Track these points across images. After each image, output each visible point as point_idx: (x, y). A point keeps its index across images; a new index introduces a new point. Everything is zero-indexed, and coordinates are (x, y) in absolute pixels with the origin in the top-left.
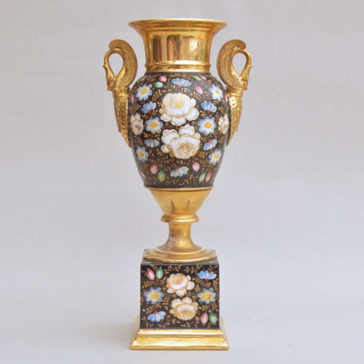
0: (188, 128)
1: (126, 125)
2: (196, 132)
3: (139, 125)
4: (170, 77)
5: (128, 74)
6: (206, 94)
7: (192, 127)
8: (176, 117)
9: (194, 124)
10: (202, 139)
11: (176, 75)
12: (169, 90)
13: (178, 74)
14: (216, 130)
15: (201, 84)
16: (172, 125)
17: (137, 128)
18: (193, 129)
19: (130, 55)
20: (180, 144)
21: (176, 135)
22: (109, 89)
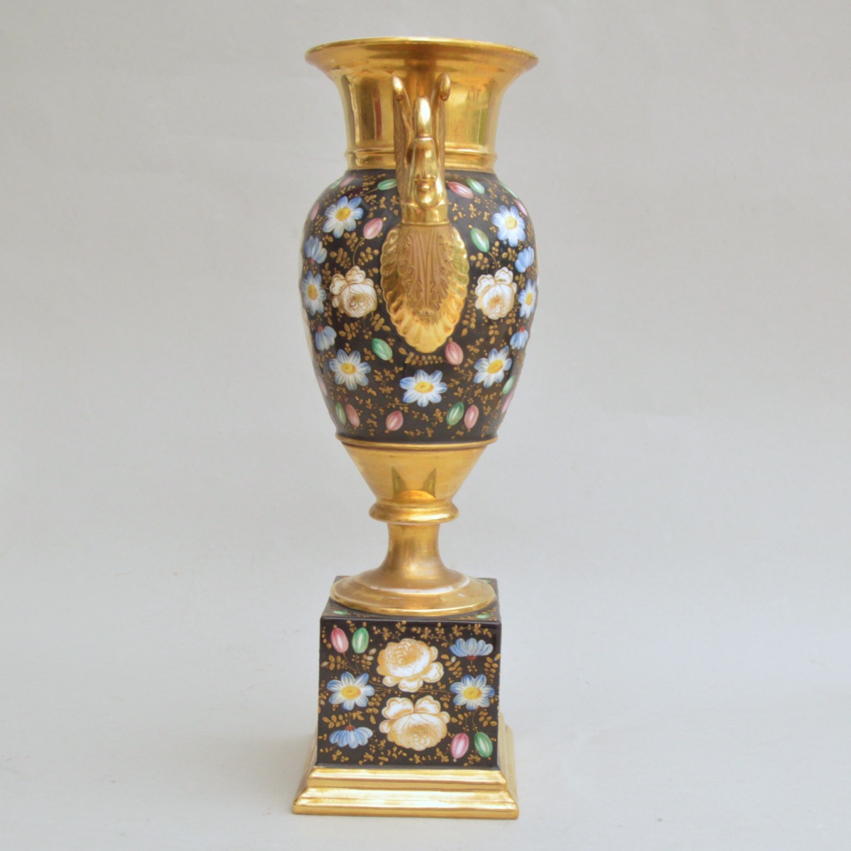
6: (317, 220)
14: (327, 304)
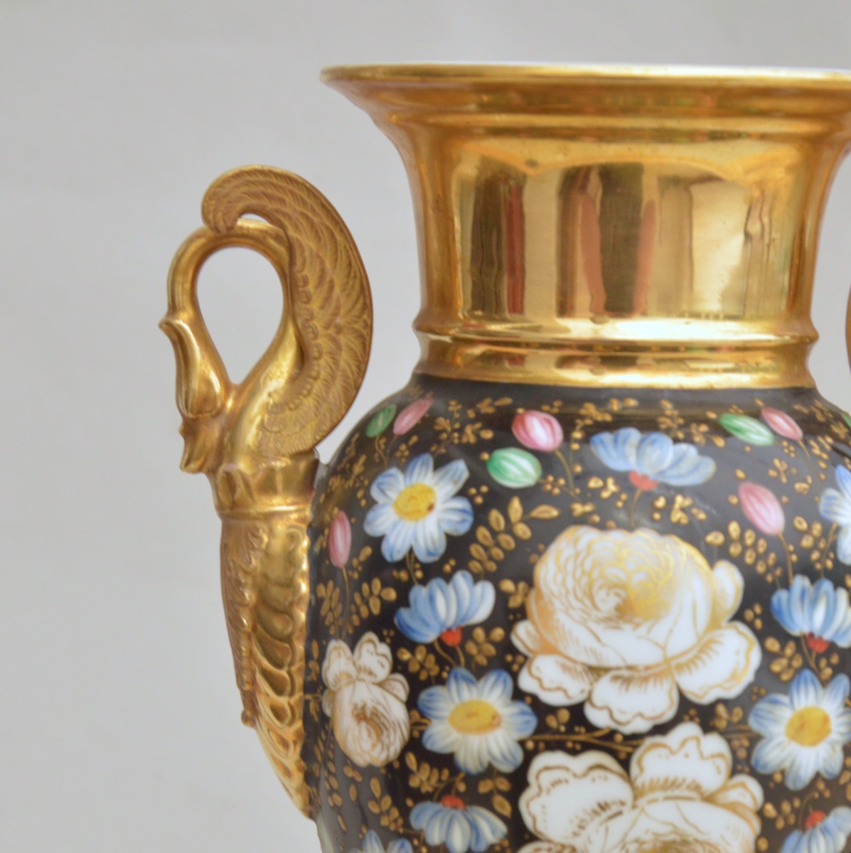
0: (691, 746)
1: (291, 694)
2: (734, 772)
3: (380, 709)
4: (582, 417)
5: (315, 379)
6: (802, 534)
7: (715, 744)
8: (616, 678)
9: (729, 723)
10: (770, 810)
11: (615, 406)
12: (579, 509)
13: (632, 403)
15: (775, 468)
16: (591, 728)
17: (363, 724)
18: (721, 755)
19: (328, 265)
20: (637, 841)
21: (612, 787)
22: (193, 466)
